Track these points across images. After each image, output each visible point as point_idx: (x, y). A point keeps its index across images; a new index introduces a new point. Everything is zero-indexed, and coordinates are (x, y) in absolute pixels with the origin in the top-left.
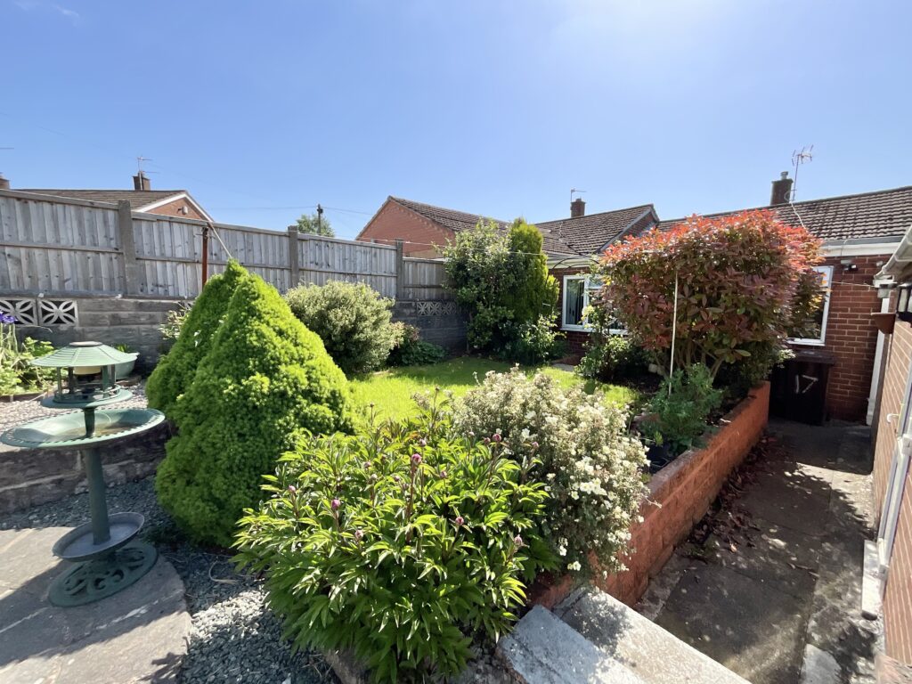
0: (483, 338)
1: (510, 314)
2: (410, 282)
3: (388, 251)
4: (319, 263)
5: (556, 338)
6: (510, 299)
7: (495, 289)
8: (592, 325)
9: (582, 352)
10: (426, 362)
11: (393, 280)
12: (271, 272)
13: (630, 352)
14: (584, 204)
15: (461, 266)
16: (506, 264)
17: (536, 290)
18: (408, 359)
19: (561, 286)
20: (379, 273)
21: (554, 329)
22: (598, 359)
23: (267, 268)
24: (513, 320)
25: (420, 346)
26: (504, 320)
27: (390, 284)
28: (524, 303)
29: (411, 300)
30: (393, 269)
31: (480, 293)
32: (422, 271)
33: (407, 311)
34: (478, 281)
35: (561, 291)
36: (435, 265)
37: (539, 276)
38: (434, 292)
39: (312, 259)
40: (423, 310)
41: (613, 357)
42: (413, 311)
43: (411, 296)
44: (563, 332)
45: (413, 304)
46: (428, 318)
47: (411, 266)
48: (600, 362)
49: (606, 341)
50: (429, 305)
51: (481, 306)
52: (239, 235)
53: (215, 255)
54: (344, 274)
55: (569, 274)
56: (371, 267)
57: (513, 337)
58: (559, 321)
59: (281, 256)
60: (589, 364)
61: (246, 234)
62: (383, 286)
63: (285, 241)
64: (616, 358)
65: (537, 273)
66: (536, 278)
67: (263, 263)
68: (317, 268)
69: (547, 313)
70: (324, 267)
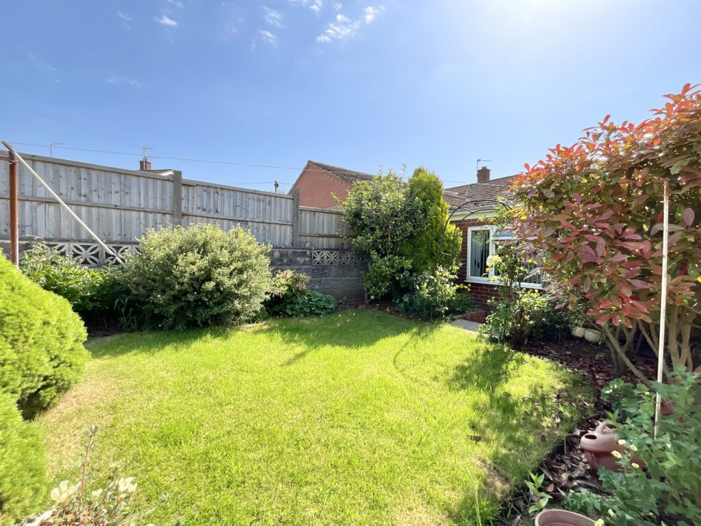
0: (380, 288)
1: (408, 264)
2: (308, 231)
3: (283, 200)
4: (208, 209)
5: (458, 291)
6: (408, 249)
7: (393, 238)
8: (499, 277)
9: (488, 309)
10: (312, 313)
11: (289, 229)
12: (151, 216)
13: (548, 312)
14: (489, 171)
15: (357, 215)
16: (402, 211)
17: (437, 240)
18: (292, 309)
19: (465, 236)
20: (273, 221)
21: (456, 282)
22: (507, 319)
23: (146, 211)
24: (411, 271)
25: (309, 296)
26: (402, 270)
27: (285, 233)
28: (423, 253)
29: (308, 249)
30: (289, 217)
31: (375, 241)
32: (321, 221)
33: (301, 260)
34: (373, 230)
35: (465, 242)
36: (334, 215)
37: (439, 225)
38: (333, 242)
39: (199, 205)
40: (318, 258)
41: (527, 317)
42: (307, 259)
43: (308, 245)
44: (466, 284)
45: (308, 253)
46: (324, 268)
47: (308, 215)
48: (510, 324)
49: (517, 297)
50: (325, 253)
51: (375, 256)
52: (115, 178)
53: (85, 196)
54: (235, 221)
55: (473, 225)
56: (264, 214)
57: (409, 289)
58: (462, 273)
59: (163, 200)
60: (497, 324)
61: (123, 176)
62: (278, 233)
63: (169, 186)
64: (531, 319)
65: (437, 222)
66: (436, 227)
67: (142, 206)
68: (204, 213)
69: (447, 263)
70: (212, 213)
